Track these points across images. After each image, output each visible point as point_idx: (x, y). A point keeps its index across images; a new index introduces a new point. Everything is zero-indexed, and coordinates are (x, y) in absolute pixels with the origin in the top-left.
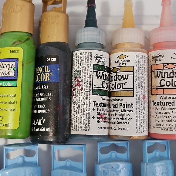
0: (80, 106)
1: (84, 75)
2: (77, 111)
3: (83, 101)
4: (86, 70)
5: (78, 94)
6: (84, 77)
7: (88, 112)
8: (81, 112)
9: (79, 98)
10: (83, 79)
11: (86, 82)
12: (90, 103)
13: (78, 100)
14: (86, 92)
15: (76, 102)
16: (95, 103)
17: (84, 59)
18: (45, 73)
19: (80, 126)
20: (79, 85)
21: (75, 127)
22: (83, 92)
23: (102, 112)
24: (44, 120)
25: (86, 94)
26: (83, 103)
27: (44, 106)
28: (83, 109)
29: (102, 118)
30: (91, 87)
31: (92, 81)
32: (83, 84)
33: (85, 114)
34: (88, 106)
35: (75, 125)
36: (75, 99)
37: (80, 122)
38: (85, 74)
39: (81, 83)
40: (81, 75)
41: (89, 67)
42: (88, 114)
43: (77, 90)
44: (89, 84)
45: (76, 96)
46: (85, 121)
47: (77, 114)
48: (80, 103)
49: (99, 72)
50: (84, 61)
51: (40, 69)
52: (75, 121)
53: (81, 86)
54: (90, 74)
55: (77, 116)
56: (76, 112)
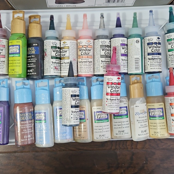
4: (48, 49)
7: (50, 66)
12: (50, 62)
14: (49, 58)
16: (53, 62)
17: (48, 44)
18: (32, 50)
19: (47, 72)
23: (56, 66)
24: (33, 70)
26: (48, 63)
27: (33, 64)
28: (48, 65)
29: (56, 68)
30: (51, 56)
33: (48, 67)
37: (47, 70)
39: (47, 54)
40: (47, 51)
41: (50, 47)
43: (45, 57)
44: (50, 54)
45: (45, 60)
46: (49, 70)
48: (46, 63)
49: (54, 49)
51: (30, 49)
52: (45, 70)
53: (47, 56)
54: (50, 50)
56: (45, 66)
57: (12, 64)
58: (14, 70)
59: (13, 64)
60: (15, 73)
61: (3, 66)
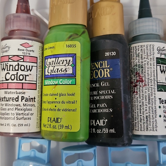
0: (145, 104)
1: (146, 69)
2: (140, 109)
3: (147, 98)
4: (149, 64)
5: (141, 91)
6: (147, 72)
7: (154, 110)
8: (146, 110)
9: (143, 95)
10: (146, 74)
11: (149, 77)
12: (155, 101)
13: (141, 97)
14: (150, 89)
15: (139, 99)
16: (161, 100)
17: (146, 53)
18: (103, 69)
19: (145, 126)
20: (142, 81)
21: (140, 127)
22: (147, 88)
24: (106, 120)
25: (150, 91)
26: (148, 101)
27: (104, 105)
28: (148, 107)
30: (156, 83)
31: (156, 75)
32: (147, 80)
33: (151, 112)
34: (154, 104)
35: (140, 125)
36: (138, 96)
37: (145, 121)
38: (148, 68)
39: (144, 79)
40: (144, 70)
41: (152, 60)
42: (154, 113)
43: (138, 86)
44: (153, 79)
45: (138, 93)
46: (151, 120)
47: (140, 112)
48: (144, 101)
49: (162, 65)
50: (146, 54)
51: (98, 65)
52: (139, 120)
53: (144, 82)
54: (154, 68)
55: (142, 114)
56: (139, 111)
57: (54, 104)
58: (57, 122)
59: (56, 104)
60: (61, 130)
61: (30, 112)
